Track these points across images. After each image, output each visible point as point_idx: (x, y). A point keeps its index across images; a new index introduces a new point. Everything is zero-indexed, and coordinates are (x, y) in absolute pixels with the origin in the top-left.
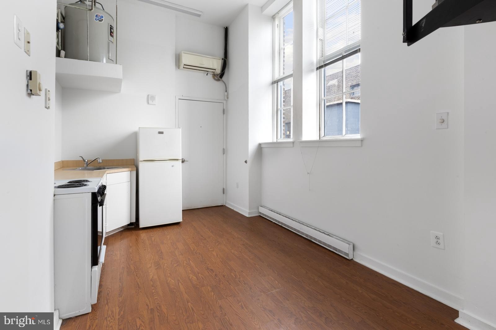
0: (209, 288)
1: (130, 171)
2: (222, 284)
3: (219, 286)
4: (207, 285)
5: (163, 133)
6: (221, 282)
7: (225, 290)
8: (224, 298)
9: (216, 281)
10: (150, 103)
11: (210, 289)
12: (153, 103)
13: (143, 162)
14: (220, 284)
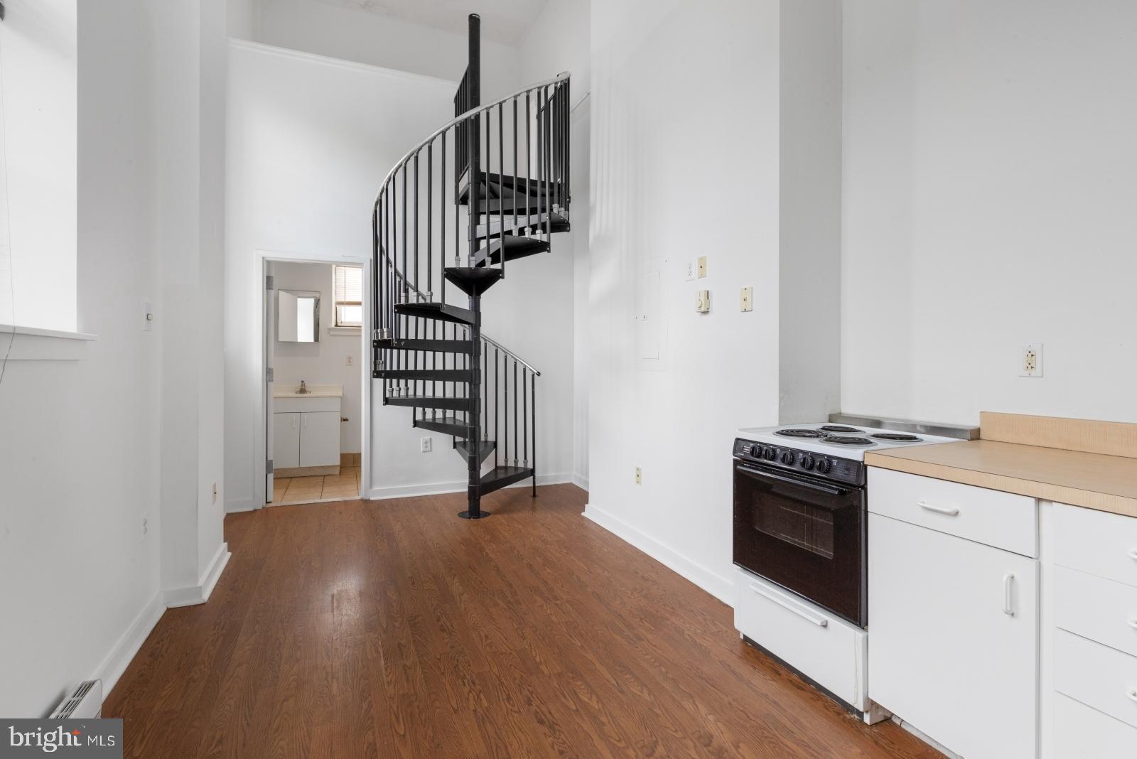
0: (546, 671)
2: (515, 679)
3: (523, 674)
4: (550, 677)
6: (517, 681)
7: (511, 665)
8: (516, 651)
9: (530, 686)
11: (543, 668)
14: (522, 677)
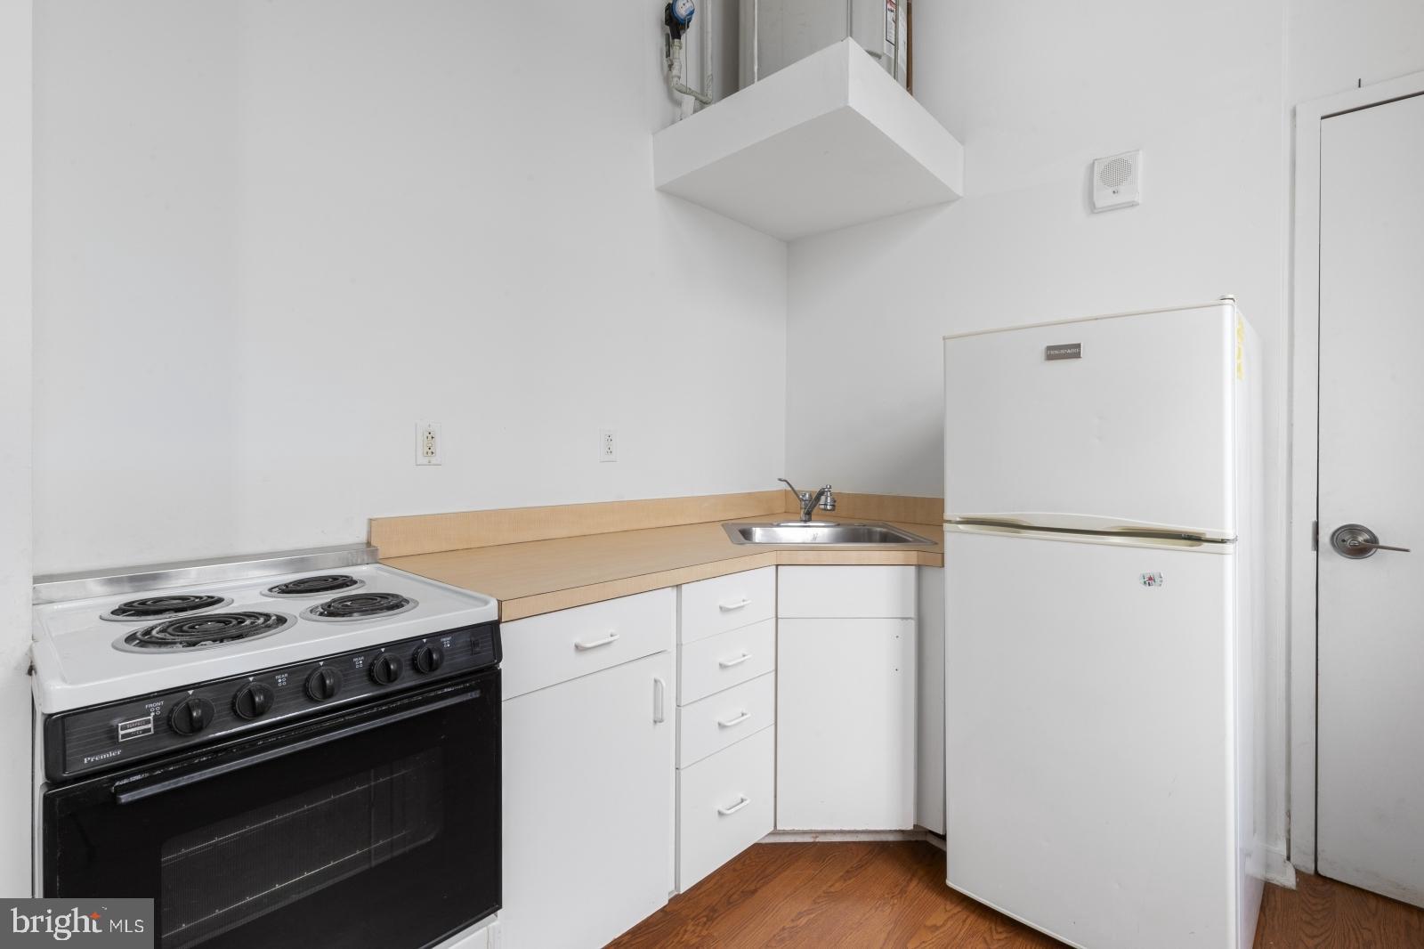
1: (919, 567)
5: (1077, 355)
10: (1099, 203)
12: (1118, 199)
13: (961, 526)
